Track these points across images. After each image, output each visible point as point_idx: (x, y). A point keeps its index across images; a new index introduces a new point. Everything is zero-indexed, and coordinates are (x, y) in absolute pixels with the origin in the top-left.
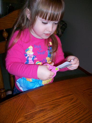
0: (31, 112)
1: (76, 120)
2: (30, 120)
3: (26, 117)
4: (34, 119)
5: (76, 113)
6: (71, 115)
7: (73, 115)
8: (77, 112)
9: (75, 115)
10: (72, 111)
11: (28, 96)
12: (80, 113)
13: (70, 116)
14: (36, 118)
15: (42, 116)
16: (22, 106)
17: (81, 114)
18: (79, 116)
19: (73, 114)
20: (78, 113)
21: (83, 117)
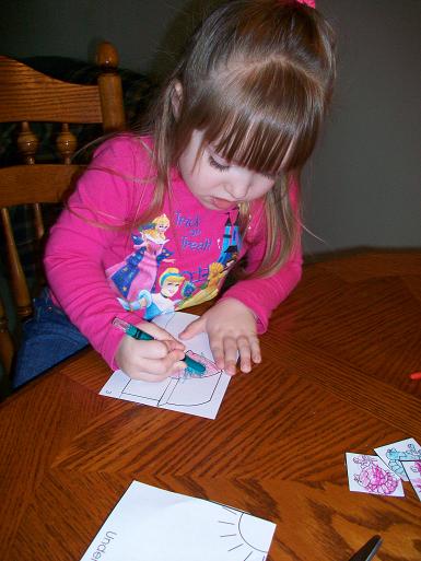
0: (95, 426)
1: (260, 413)
2: (100, 449)
3: (82, 444)
4: (113, 441)
5: (255, 394)
6: (241, 403)
7: (246, 402)
8: (258, 389)
9: (254, 401)
10: (241, 390)
11: (67, 379)
12: (270, 390)
13: (237, 405)
14: (117, 437)
15: (139, 429)
16: (58, 414)
17: (274, 391)
18: (268, 402)
19: (247, 397)
20: (264, 391)
21: (282, 401)
